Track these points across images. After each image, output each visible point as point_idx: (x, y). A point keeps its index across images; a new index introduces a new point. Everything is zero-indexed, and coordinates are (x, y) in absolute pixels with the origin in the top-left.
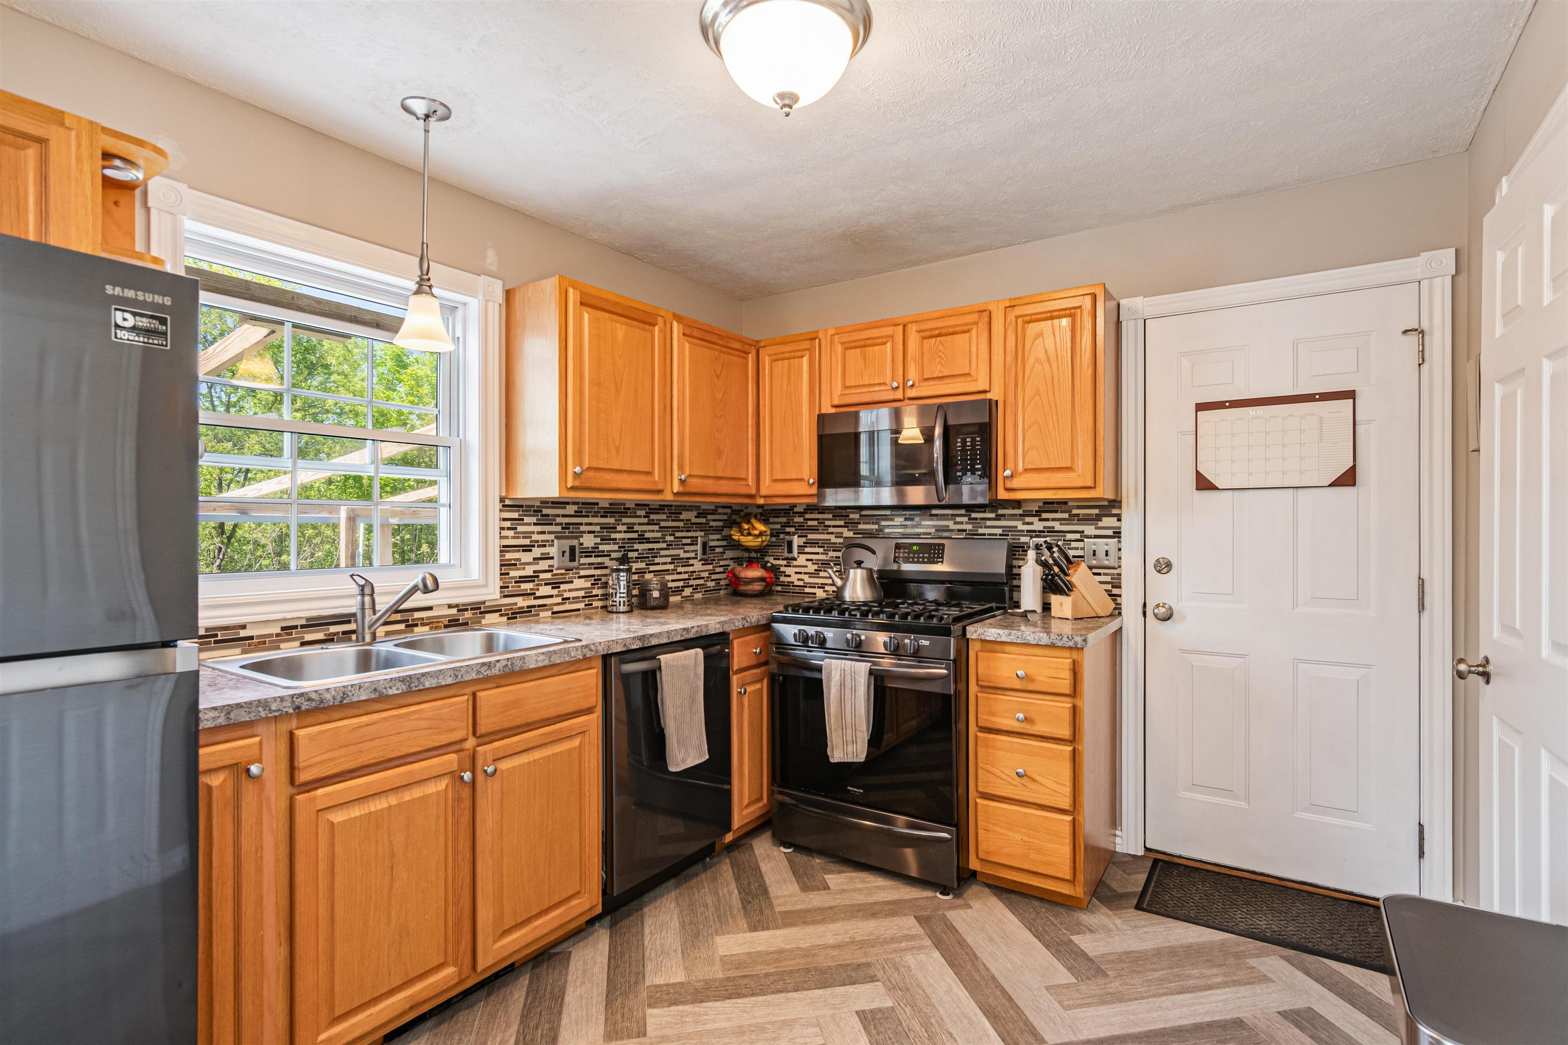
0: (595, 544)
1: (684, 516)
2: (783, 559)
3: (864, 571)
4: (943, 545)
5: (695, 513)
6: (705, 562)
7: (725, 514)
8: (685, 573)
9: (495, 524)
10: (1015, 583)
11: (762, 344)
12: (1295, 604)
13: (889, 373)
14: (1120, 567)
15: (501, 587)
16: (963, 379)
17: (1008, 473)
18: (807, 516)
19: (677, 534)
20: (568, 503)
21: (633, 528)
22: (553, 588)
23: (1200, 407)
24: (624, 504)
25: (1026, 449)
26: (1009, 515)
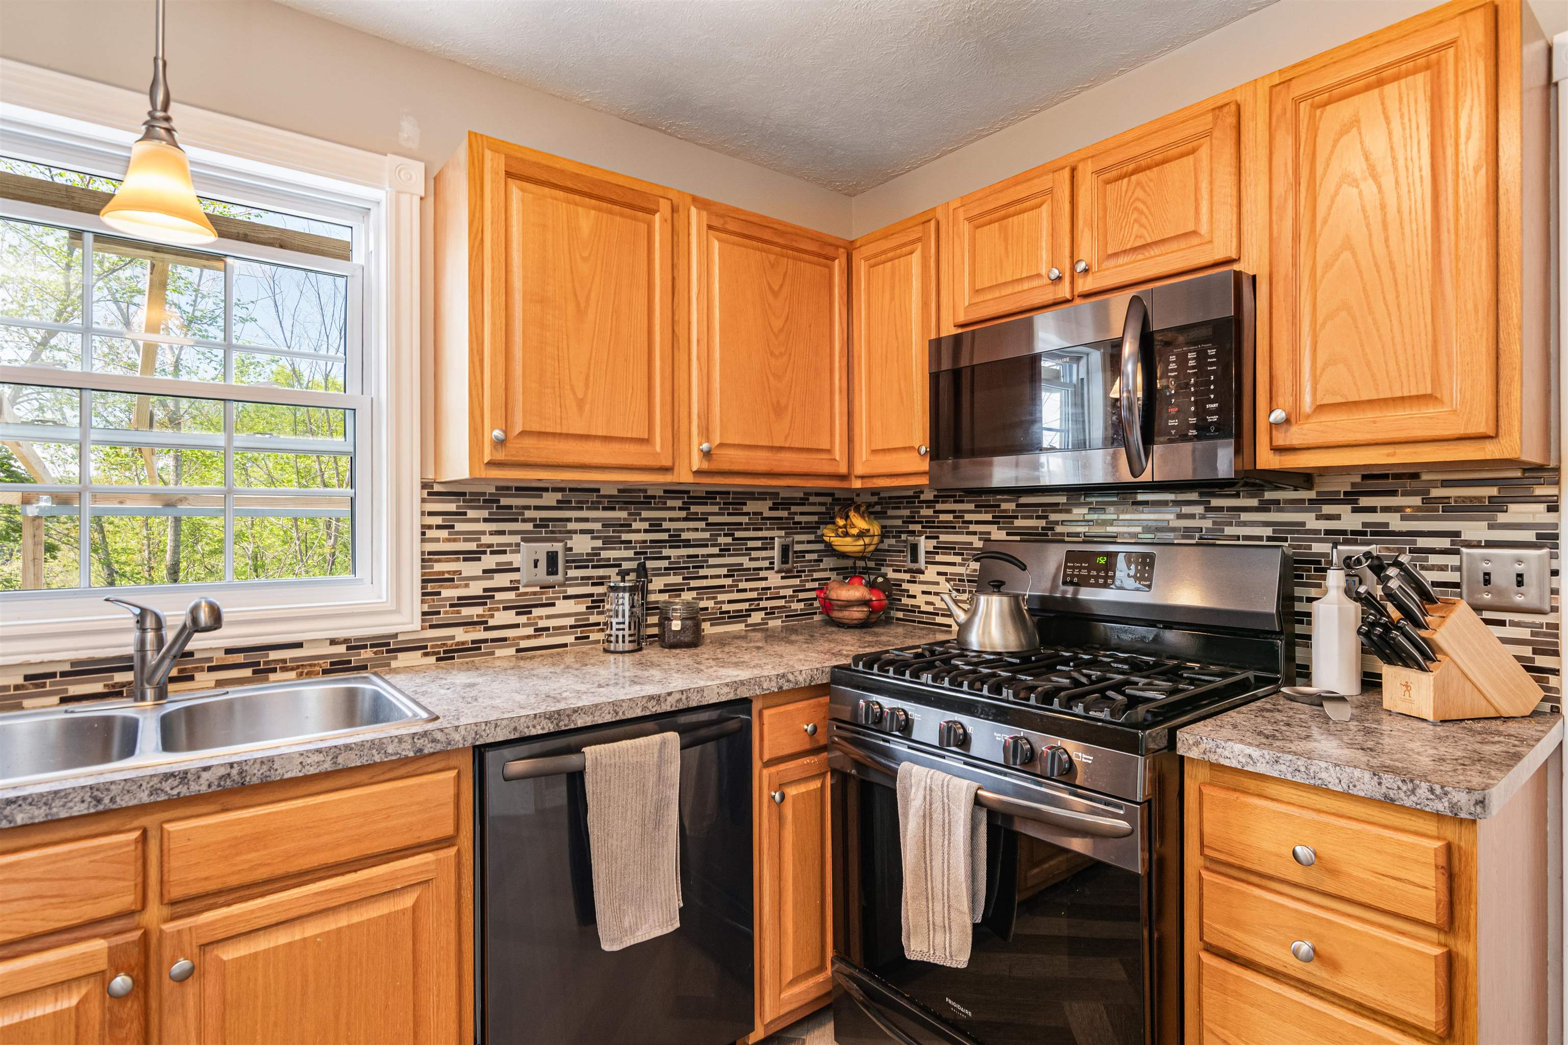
0: (593, 549)
1: (751, 506)
2: (905, 572)
3: (1005, 599)
4: (1151, 556)
5: (770, 503)
6: (788, 574)
7: (820, 504)
8: (751, 590)
9: (413, 521)
11: (856, 243)
13: (1045, 255)
14: (1555, 609)
15: (424, 614)
16: (1183, 244)
18: (939, 507)
19: (738, 534)
20: (546, 490)
21: (661, 525)
22: (518, 614)
24: (645, 491)
25: (1320, 364)
26: (1287, 501)
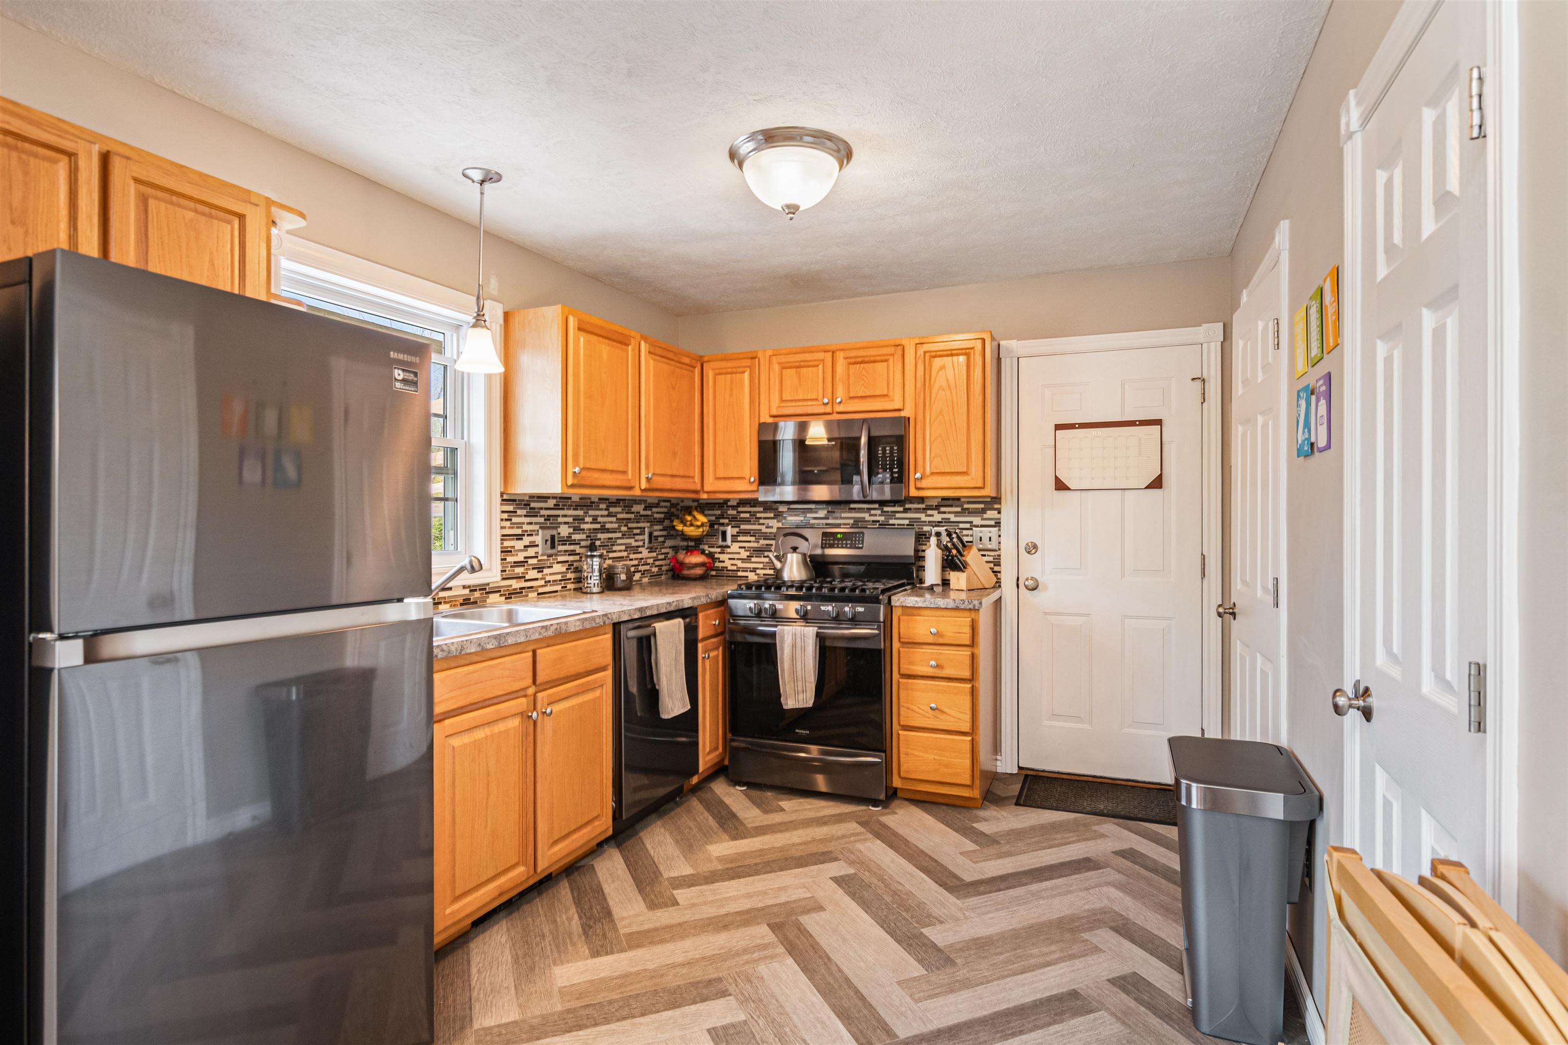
0: (569, 533)
1: (636, 508)
2: (717, 547)
3: (799, 555)
4: (863, 533)
5: (643, 506)
6: (651, 550)
7: (666, 507)
8: (636, 559)
9: (498, 516)
10: (921, 563)
11: (706, 359)
12: (1123, 575)
13: (821, 390)
14: (999, 549)
15: (502, 571)
16: (882, 399)
17: (918, 475)
18: (740, 509)
19: (630, 525)
20: (549, 498)
21: (597, 519)
22: (538, 572)
23: (1058, 427)
24: (590, 499)
25: (932, 456)
26: (914, 509)
